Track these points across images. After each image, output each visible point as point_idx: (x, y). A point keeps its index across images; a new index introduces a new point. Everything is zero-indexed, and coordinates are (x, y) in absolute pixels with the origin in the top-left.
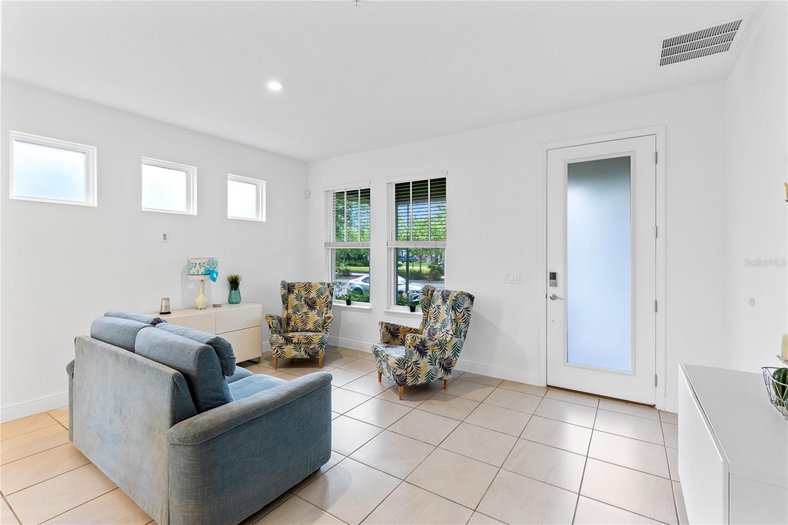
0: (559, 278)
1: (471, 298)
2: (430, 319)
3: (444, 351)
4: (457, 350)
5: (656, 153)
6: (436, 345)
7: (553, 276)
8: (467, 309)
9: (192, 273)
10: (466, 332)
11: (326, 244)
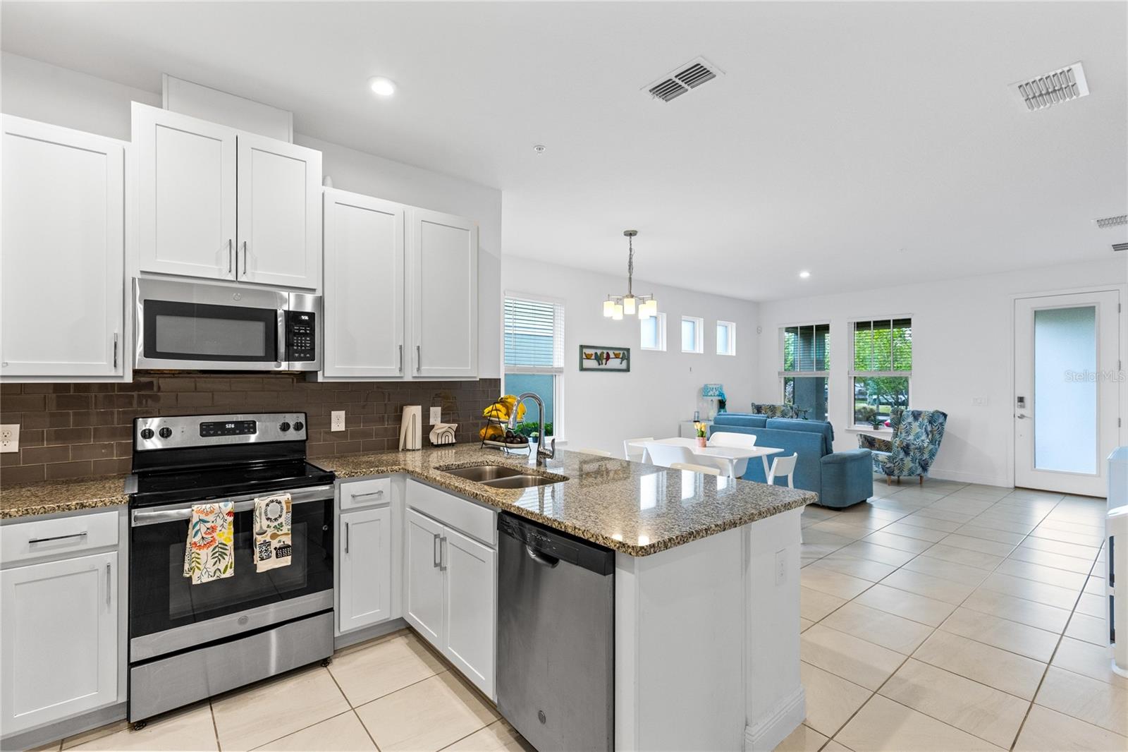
0: (1028, 401)
1: (945, 416)
2: (901, 433)
3: (922, 454)
4: (932, 455)
5: (1120, 305)
6: (916, 448)
7: (1021, 400)
8: (942, 424)
9: (709, 394)
10: (940, 441)
11: (780, 373)
